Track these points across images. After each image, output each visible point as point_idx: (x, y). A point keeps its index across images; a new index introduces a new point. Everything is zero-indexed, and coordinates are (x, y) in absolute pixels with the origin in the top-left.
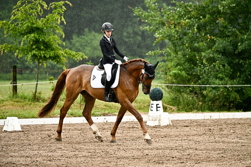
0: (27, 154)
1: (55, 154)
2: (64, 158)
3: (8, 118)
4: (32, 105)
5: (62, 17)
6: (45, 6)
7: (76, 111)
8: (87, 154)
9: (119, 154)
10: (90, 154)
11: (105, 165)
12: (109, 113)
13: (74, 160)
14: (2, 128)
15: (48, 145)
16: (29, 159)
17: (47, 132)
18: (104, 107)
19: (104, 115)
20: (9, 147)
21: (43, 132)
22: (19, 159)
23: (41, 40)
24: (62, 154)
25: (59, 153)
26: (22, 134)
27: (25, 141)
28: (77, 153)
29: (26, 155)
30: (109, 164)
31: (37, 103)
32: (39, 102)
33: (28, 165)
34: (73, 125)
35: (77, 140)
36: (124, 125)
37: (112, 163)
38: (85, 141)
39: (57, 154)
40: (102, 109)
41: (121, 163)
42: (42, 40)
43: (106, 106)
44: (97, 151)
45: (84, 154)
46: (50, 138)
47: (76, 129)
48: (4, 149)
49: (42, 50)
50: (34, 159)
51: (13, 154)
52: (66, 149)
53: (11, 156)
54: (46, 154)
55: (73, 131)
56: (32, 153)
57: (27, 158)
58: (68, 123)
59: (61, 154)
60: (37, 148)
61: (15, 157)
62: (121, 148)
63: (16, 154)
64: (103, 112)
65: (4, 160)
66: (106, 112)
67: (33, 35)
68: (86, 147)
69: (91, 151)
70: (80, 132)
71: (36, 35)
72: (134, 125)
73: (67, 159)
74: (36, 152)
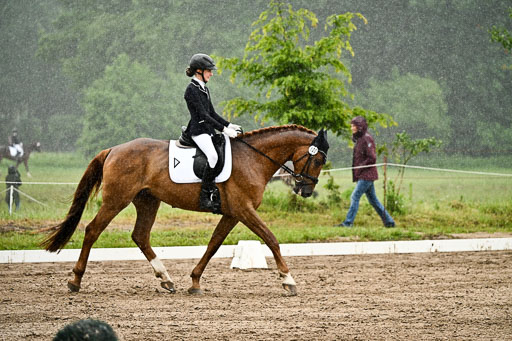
0: (279, 315)
1: (334, 314)
2: (352, 322)
3: (240, 242)
4: (288, 218)
5: (347, 42)
6: (315, 20)
7: (375, 229)
8: (397, 315)
9: (459, 315)
10: (402, 314)
11: (431, 337)
12: (441, 234)
13: (370, 327)
14: (229, 264)
15: (320, 296)
16: (283, 324)
17: (317, 271)
18: (432, 221)
19: (431, 237)
20: (243, 301)
21: (310, 271)
22: (262, 323)
23: (306, 89)
24: (347, 314)
25: (341, 312)
26: (268, 274)
27: (273, 289)
28: (376, 312)
29: (276, 316)
30: (441, 334)
31: (300, 214)
32: (303, 212)
33: (280, 336)
34: (370, 257)
35: (377, 286)
36: (470, 257)
37: (447, 333)
38: (392, 289)
39: (337, 314)
40: (427, 225)
41: (464, 332)
42: (309, 88)
43: (434, 219)
44: (417, 310)
45: (390, 314)
46: (323, 283)
47: (376, 265)
48: (232, 304)
49: (310, 108)
50: (291, 324)
51: (251, 314)
52: (355, 304)
53: (247, 319)
54: (316, 315)
55: (369, 270)
56: (287, 312)
57: (279, 323)
58: (359, 253)
59: (345, 315)
60: (299, 303)
61: (254, 319)
62: (465, 303)
63: (255, 314)
64: (429, 232)
65: (232, 326)
66: (436, 231)
67: (290, 78)
68: (395, 301)
69: (405, 309)
70: (383, 270)
71: (297, 79)
72: (491, 257)
73: (356, 325)
74: (295, 310)
